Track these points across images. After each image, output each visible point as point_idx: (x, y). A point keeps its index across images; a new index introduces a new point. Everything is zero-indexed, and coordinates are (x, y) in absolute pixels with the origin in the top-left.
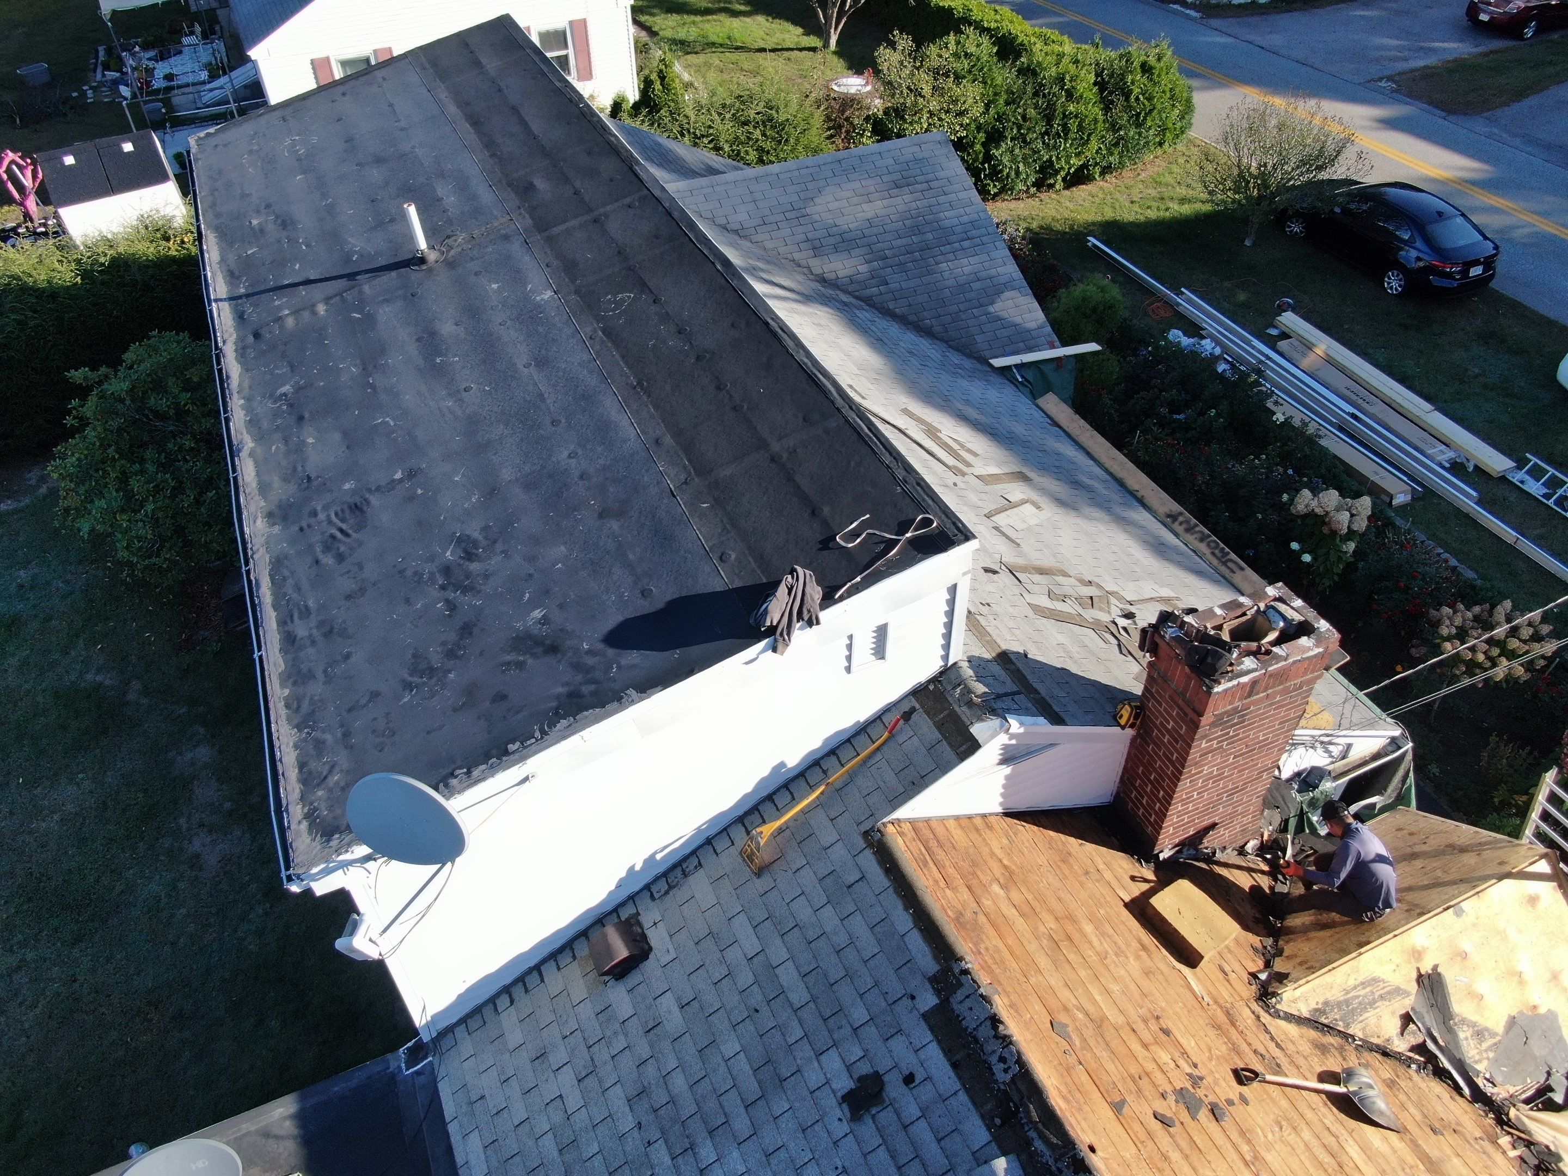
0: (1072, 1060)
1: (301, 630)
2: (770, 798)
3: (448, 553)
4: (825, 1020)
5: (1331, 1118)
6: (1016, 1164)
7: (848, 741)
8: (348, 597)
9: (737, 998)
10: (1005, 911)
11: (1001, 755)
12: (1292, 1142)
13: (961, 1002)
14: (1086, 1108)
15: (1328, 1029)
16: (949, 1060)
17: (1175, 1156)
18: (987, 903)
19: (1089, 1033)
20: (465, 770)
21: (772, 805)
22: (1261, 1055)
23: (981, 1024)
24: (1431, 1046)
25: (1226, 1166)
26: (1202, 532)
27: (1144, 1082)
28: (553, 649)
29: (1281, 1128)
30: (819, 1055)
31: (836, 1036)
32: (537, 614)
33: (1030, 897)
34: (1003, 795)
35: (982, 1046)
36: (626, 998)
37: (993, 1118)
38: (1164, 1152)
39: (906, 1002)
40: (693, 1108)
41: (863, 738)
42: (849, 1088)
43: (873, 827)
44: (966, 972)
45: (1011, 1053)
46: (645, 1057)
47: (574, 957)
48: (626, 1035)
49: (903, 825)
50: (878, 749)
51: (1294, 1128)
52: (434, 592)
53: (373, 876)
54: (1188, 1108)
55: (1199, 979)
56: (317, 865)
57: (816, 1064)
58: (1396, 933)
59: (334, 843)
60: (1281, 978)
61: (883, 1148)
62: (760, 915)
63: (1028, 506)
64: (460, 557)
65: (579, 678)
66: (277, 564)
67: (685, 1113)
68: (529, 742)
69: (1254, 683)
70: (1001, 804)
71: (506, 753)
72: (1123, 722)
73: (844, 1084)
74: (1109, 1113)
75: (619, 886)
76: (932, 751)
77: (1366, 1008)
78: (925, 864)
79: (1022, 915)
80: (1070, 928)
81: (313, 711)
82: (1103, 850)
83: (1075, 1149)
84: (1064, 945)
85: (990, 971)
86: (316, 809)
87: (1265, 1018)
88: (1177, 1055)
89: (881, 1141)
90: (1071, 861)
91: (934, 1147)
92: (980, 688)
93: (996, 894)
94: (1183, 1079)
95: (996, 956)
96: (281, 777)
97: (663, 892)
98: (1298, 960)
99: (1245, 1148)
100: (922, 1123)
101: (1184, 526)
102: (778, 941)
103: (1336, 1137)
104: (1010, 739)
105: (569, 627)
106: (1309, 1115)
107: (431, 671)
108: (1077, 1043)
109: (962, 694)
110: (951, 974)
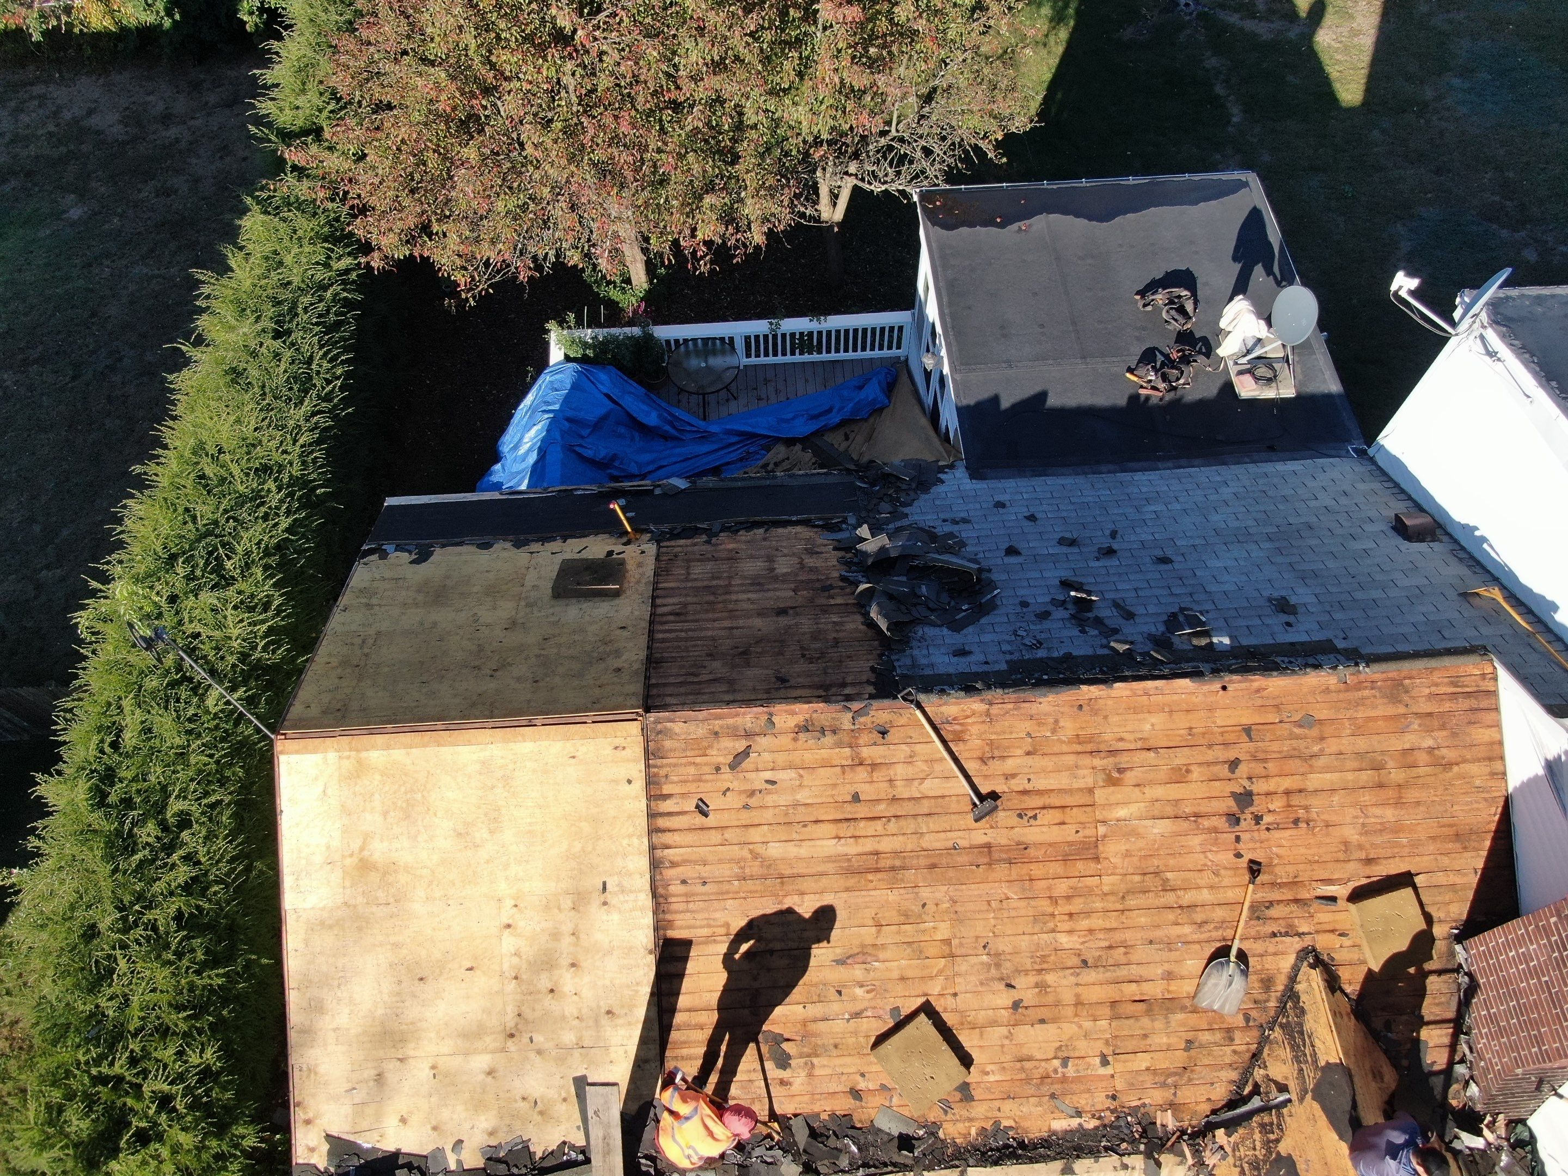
0: (1285, 716)
4: (1339, 602)
9: (1365, 571)
10: (1408, 737)
11: (1553, 756)
12: (1203, 875)
13: (1336, 658)
14: (1251, 703)
16: (1297, 643)
17: (1210, 755)
18: (1416, 724)
19: (1303, 747)
23: (1318, 661)
27: (1261, 769)
30: (1316, 595)
31: (1326, 604)
33: (1422, 771)
35: (1303, 657)
36: (1377, 529)
37: (1254, 649)
38: (1214, 748)
39: (1342, 636)
40: (1295, 544)
42: (1291, 601)
43: (1490, 652)
44: (1357, 664)
45: (1294, 668)
46: (1334, 532)
48: (1351, 526)
51: (1212, 888)
54: (1239, 794)
57: (1310, 593)
60: (1331, 989)
61: (1250, 606)
62: (1426, 590)
67: (1293, 541)
70: (1514, 787)
71: (1549, 381)
74: (1245, 720)
77: (1294, 1051)
78: (1453, 684)
79: (1404, 751)
80: (1391, 793)
84: (1376, 776)
85: (1356, 687)
87: (1296, 944)
88: (1277, 818)
89: (1253, 606)
90: (1458, 846)
91: (1246, 624)
93: (1424, 737)
94: (1260, 808)
95: (1368, 702)
98: (1344, 1014)
99: (1206, 823)
100: (1260, 623)
102: (1403, 594)
103: (1200, 925)
106: (1219, 914)
108: (1297, 731)
110: (1354, 657)
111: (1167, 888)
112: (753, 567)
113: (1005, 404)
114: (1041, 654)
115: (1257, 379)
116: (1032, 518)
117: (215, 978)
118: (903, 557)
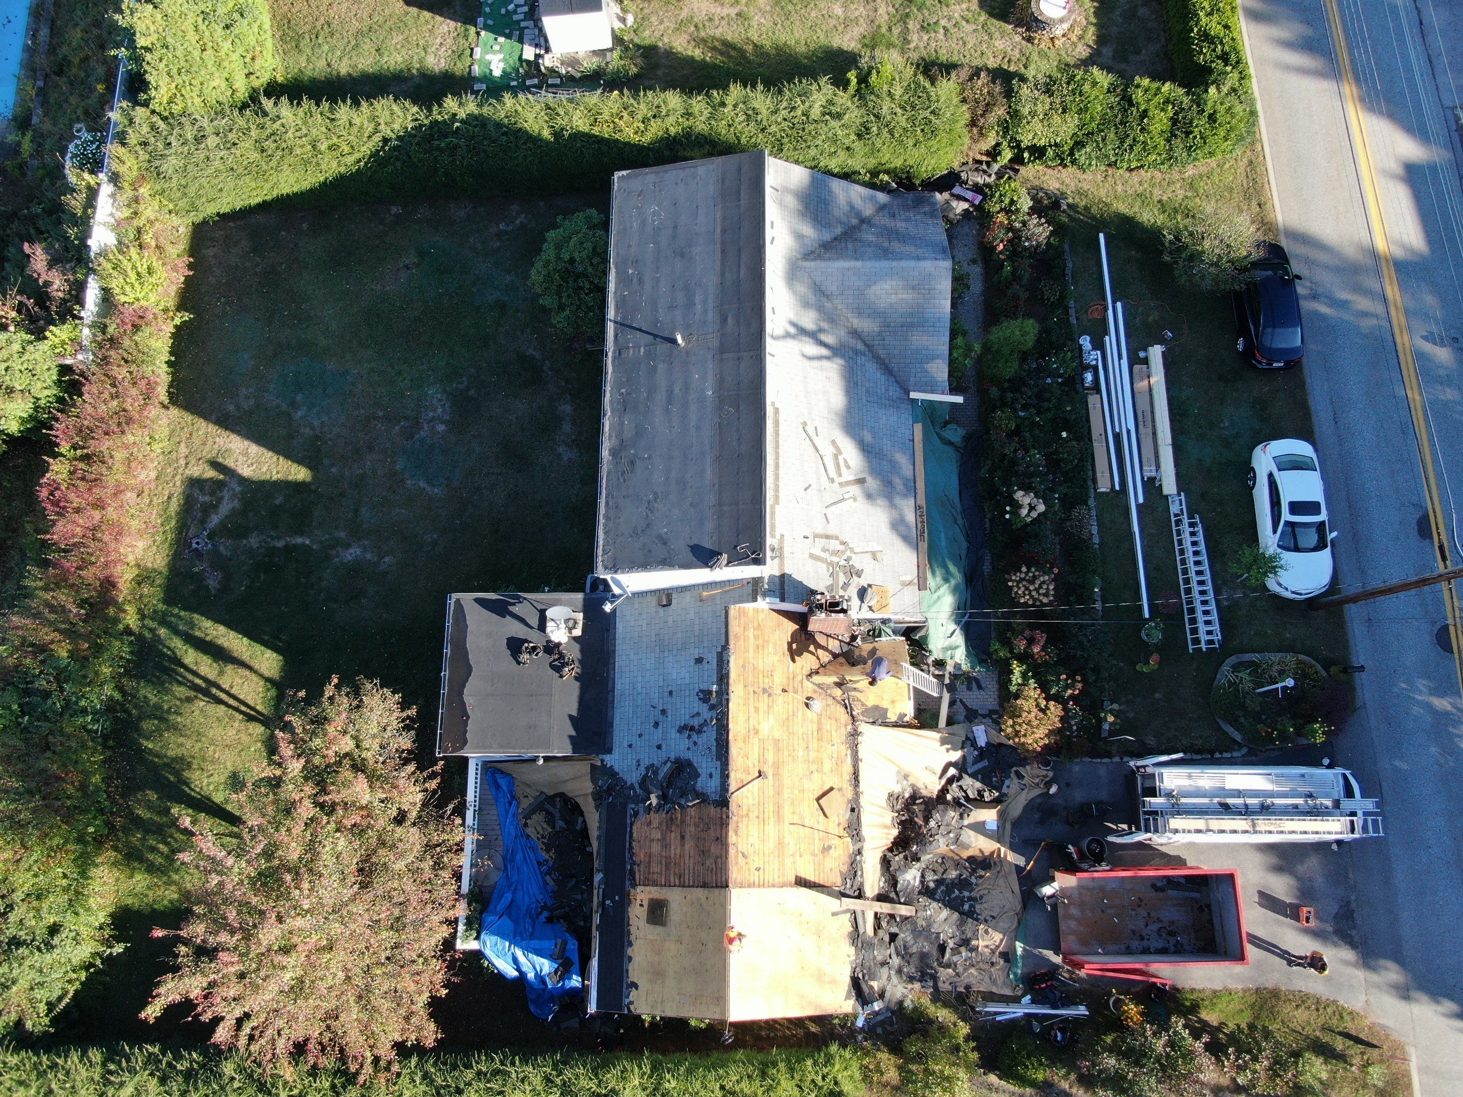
0: (743, 674)
1: (610, 501)
3: (651, 496)
4: (699, 641)
7: (733, 581)
8: (624, 497)
9: (685, 626)
10: (750, 636)
12: (784, 708)
15: (821, 688)
16: (717, 663)
17: (751, 700)
18: (747, 634)
21: (711, 586)
23: (726, 660)
24: (847, 701)
25: (763, 705)
27: (757, 683)
30: (695, 647)
31: (699, 646)
32: (665, 530)
35: (724, 664)
36: (662, 612)
37: (718, 678)
39: (716, 647)
40: (667, 644)
41: (736, 582)
43: (728, 607)
44: (729, 648)
45: (728, 668)
46: (662, 627)
47: (653, 596)
48: (659, 621)
52: (644, 508)
57: (693, 649)
60: (817, 673)
61: (698, 671)
62: (697, 611)
63: (850, 500)
73: (697, 656)
74: (742, 686)
78: (736, 619)
79: (755, 638)
80: (765, 644)
84: (761, 648)
87: (805, 681)
88: (771, 681)
90: (780, 626)
91: (706, 676)
93: (752, 630)
95: (740, 646)
97: (679, 591)
99: (770, 704)
100: (706, 671)
101: (920, 513)
102: (698, 619)
105: (670, 538)
107: (637, 534)
108: (746, 670)
109: (761, 586)
110: (725, 647)
111: (787, 719)
112: (656, 848)
113: (573, 733)
114: (714, 749)
116: (640, 735)
117: (782, 1065)
118: (662, 788)
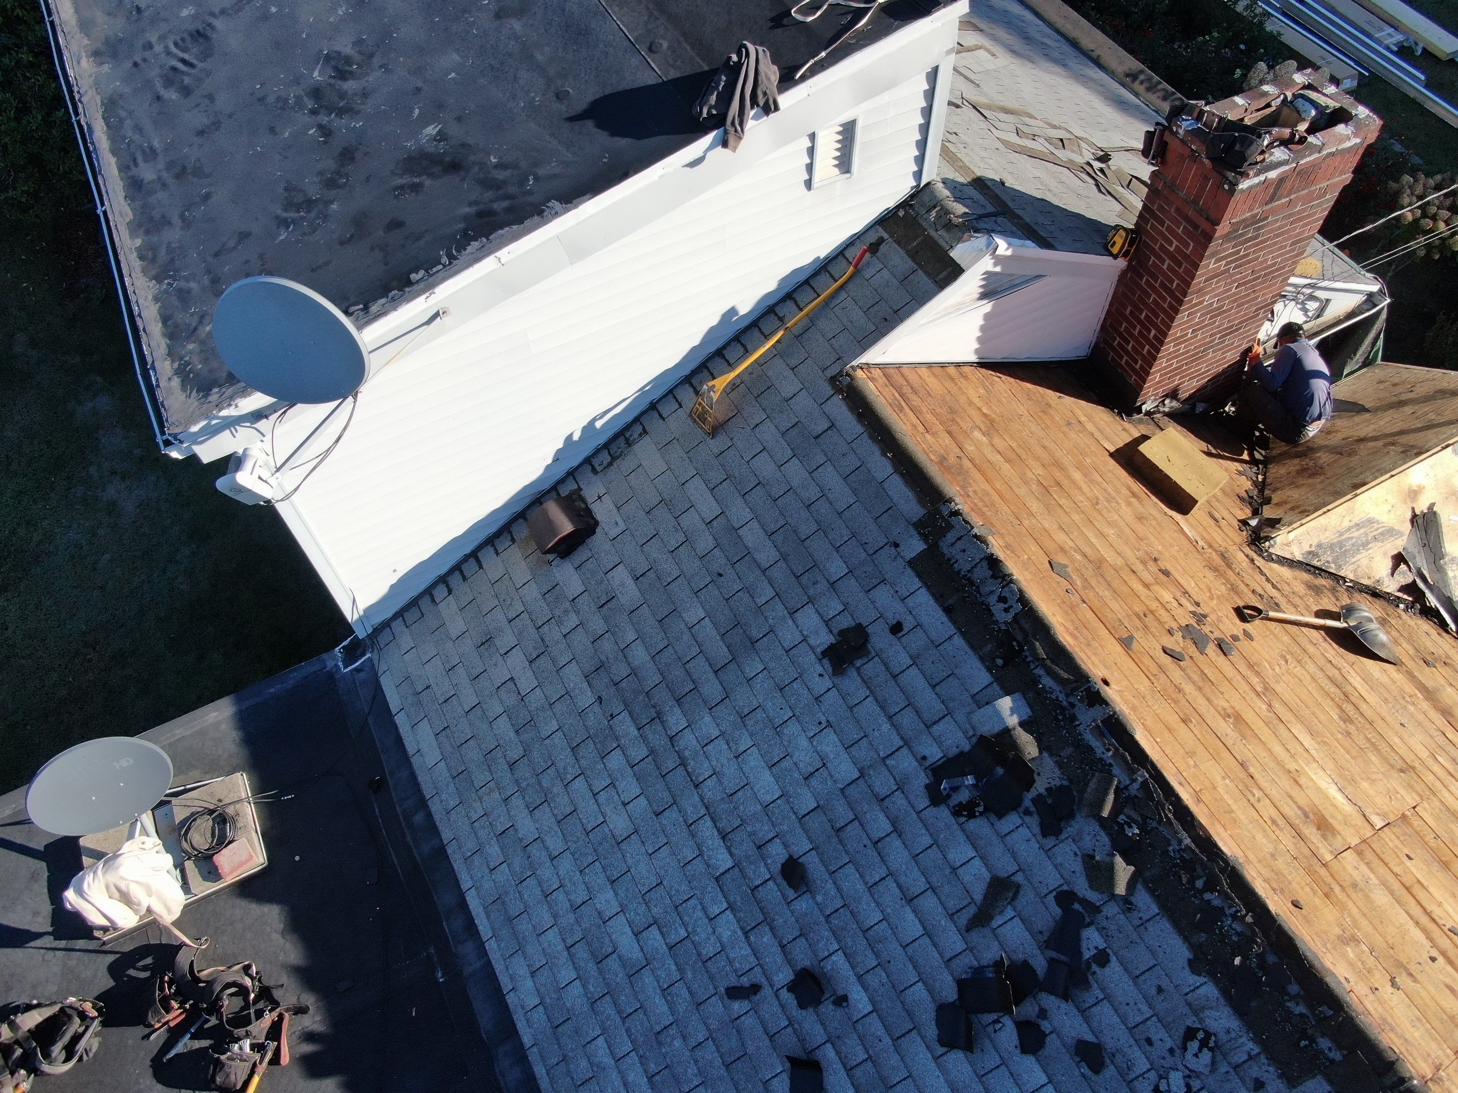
0: (1075, 599)
1: (147, 173)
2: (719, 353)
3: (316, 74)
4: (797, 577)
5: (1333, 652)
6: (1022, 702)
7: (807, 282)
8: (201, 133)
9: (698, 563)
10: (989, 456)
11: (982, 286)
12: (1299, 674)
13: (952, 545)
14: (1095, 644)
15: (1319, 571)
16: (941, 605)
17: (1188, 688)
18: (970, 448)
19: (1089, 573)
20: (361, 306)
21: (723, 361)
22: (1260, 595)
23: (976, 565)
24: (1421, 585)
25: (1239, 696)
26: (1164, 90)
27: (1149, 620)
28: (454, 166)
29: (1287, 662)
30: (792, 613)
31: (811, 592)
32: (431, 130)
33: (1014, 445)
34: (979, 340)
35: (978, 587)
36: (575, 576)
37: (994, 659)
38: (1177, 684)
39: (890, 551)
40: (657, 678)
41: (824, 278)
42: (828, 643)
43: (841, 371)
44: (957, 513)
45: (1012, 591)
46: (600, 632)
47: (513, 540)
48: (577, 613)
49: (873, 371)
50: (842, 287)
51: (1299, 662)
52: (304, 118)
53: (268, 437)
54: (1195, 643)
55: (1191, 525)
56: (195, 422)
57: (790, 622)
58: (1393, 473)
59: (214, 397)
60: (1273, 523)
61: (869, 699)
62: (716, 476)
63: (981, 53)
64: (331, 77)
65: (489, 194)
66: (111, 106)
67: (650, 684)
68: (435, 270)
69: (1281, 180)
70: (977, 351)
71: (409, 283)
72: (1115, 250)
73: (824, 639)
74: (1118, 648)
75: (556, 459)
76: (906, 282)
77: (1359, 550)
78: (901, 409)
79: (1008, 461)
80: (1058, 475)
81: (172, 260)
82: (1083, 403)
83: (1090, 682)
84: (1054, 490)
85: (982, 514)
86: (188, 364)
88: (1178, 594)
89: (868, 693)
90: (1052, 412)
91: (929, 690)
92: (960, 209)
93: (978, 440)
94: (1187, 616)
95: (986, 499)
96: (142, 333)
97: (605, 463)
98: (1289, 506)
99: (1255, 680)
100: (914, 671)
101: (1146, 84)
102: (740, 502)
103: (1339, 670)
104: (995, 265)
105: (471, 141)
106: (1311, 649)
107: (309, 203)
108: (1079, 583)
109: (939, 217)
115: (222, 841)
